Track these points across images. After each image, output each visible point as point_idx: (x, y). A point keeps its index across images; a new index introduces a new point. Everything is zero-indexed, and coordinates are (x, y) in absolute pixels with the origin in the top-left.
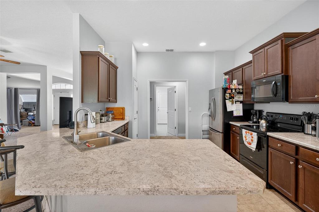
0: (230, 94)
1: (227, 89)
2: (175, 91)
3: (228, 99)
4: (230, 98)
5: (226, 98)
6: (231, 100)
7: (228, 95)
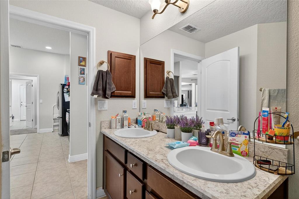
0: (67, 89)
1: (65, 85)
2: (32, 85)
3: (66, 93)
4: (67, 92)
5: (64, 92)
6: (68, 93)
7: (65, 90)
